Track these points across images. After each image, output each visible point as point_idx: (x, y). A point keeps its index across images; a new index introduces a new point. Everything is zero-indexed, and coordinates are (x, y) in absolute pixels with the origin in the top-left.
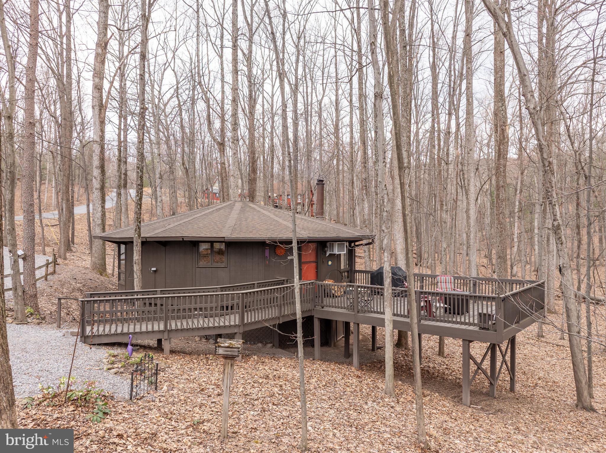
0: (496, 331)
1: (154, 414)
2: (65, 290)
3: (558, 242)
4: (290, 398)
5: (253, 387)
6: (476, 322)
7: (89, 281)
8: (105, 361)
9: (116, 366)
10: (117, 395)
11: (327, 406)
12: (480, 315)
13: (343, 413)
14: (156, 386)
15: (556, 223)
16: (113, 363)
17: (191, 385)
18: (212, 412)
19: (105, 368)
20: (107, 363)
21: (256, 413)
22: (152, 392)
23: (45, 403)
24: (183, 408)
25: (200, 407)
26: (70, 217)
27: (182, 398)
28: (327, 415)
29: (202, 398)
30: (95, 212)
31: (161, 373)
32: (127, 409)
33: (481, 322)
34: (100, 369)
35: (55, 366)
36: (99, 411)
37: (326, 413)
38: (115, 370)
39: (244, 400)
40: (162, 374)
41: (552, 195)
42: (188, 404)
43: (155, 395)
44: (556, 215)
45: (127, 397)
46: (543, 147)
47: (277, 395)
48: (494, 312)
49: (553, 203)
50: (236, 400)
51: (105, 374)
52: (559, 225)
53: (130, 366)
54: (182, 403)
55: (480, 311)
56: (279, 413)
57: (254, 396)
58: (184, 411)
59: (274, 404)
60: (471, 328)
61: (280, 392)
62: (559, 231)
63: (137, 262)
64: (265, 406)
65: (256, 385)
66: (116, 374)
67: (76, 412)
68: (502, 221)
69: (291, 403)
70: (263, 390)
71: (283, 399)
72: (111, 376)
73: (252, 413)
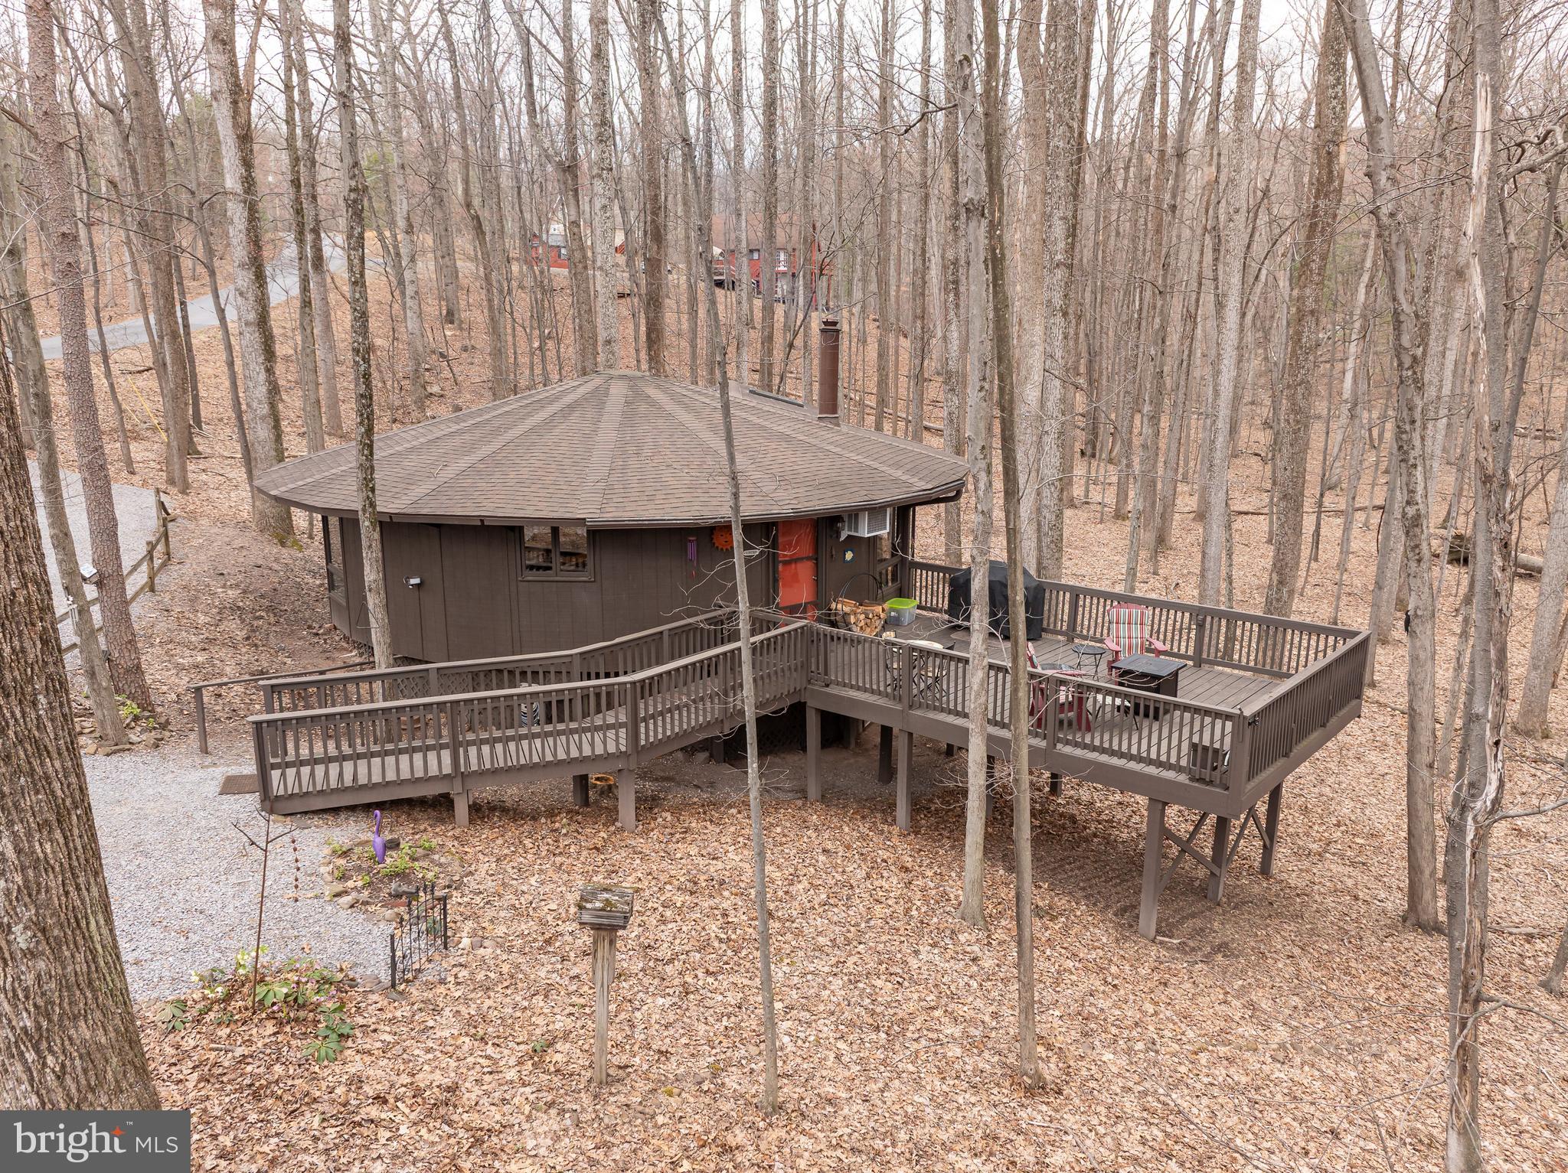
0: (1227, 789)
1: (446, 1027)
2: (202, 619)
3: (1410, 555)
4: (744, 952)
5: (663, 921)
6: (1184, 762)
7: (256, 572)
8: (323, 870)
9: (350, 884)
10: (360, 970)
11: (827, 969)
12: (1194, 747)
13: (861, 985)
14: (446, 937)
15: (1411, 511)
16: (344, 877)
17: (523, 927)
18: (570, 1009)
19: (328, 891)
20: (329, 879)
21: (668, 1001)
22: (437, 957)
23: (212, 1015)
24: (508, 1000)
25: (546, 996)
26: (184, 380)
27: (505, 968)
28: (825, 994)
29: (550, 967)
30: (251, 385)
31: (455, 893)
32: (390, 1016)
33: (1194, 765)
34: (316, 897)
35: (215, 897)
36: (329, 1032)
37: (825, 988)
38: (349, 898)
39: (641, 965)
40: (456, 897)
41: (1410, 440)
42: (520, 985)
43: (445, 965)
44: (1413, 492)
45: (385, 977)
46: (1402, 318)
47: (716, 944)
48: (1227, 747)
49: (1411, 462)
50: (625, 965)
51: (329, 908)
52: (1419, 516)
53: (381, 881)
54: (506, 984)
55: (1196, 739)
56: (720, 998)
57: (664, 952)
58: (510, 1011)
59: (707, 972)
60: (1170, 775)
61: (723, 936)
62: (1417, 530)
63: (373, 586)
64: (689, 979)
65: (668, 913)
66: (352, 906)
67: (280, 1038)
68: (1302, 403)
69: (748, 965)
70: (684, 928)
71: (730, 953)
72: (343, 914)
73: (660, 1001)
